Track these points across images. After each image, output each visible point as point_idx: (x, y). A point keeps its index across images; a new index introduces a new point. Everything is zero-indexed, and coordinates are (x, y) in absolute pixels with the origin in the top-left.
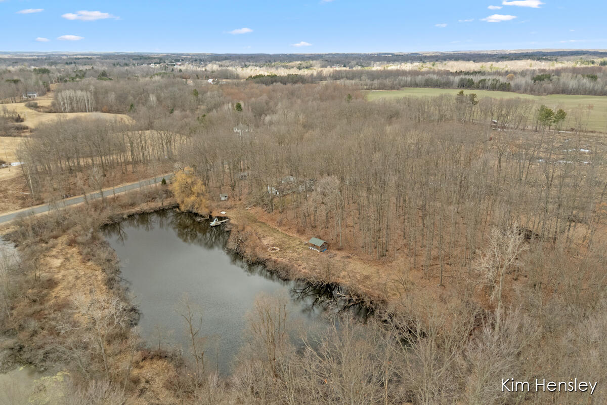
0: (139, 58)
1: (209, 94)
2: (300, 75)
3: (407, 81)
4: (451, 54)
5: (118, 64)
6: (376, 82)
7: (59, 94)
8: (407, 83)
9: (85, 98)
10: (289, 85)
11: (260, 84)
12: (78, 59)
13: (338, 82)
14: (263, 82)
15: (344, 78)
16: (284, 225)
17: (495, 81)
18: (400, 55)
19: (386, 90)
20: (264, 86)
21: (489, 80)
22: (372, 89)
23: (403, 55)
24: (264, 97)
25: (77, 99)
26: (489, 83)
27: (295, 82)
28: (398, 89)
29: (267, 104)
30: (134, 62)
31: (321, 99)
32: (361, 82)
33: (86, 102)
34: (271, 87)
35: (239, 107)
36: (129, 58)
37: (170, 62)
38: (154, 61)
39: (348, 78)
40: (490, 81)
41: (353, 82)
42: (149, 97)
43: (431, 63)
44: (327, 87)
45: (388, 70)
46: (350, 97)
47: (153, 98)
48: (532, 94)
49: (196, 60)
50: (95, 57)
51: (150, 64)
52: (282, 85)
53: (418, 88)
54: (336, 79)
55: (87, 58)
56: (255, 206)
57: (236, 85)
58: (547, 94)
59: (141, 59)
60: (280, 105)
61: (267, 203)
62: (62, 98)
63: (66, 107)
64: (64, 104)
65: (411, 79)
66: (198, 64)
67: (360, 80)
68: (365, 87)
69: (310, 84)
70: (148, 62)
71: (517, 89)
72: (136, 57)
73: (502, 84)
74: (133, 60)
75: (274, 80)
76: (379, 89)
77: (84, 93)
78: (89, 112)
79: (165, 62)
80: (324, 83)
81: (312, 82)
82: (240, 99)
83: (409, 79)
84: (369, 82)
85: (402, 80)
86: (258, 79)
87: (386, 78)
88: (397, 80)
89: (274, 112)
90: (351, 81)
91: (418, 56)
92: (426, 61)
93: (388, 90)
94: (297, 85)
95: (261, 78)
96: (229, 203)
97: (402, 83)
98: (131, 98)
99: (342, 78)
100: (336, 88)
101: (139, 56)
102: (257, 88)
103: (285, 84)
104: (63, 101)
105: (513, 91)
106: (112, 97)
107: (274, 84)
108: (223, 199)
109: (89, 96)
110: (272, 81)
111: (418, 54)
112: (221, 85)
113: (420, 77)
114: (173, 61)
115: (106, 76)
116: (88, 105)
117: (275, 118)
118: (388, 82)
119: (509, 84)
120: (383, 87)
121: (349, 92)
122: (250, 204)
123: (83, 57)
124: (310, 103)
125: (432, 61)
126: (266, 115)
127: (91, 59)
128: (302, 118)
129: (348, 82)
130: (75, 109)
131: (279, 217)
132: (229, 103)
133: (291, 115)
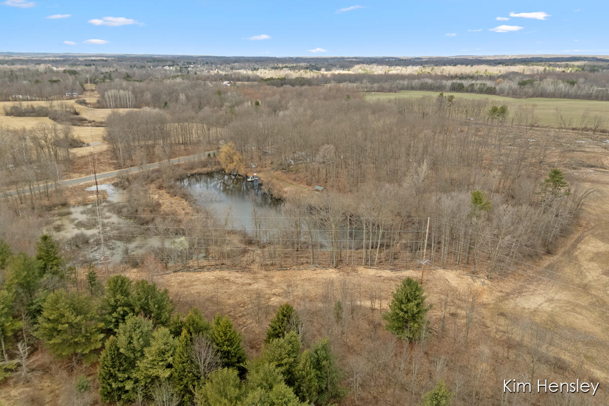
0: (152, 60)
1: (229, 94)
2: (307, 78)
3: (404, 85)
4: (452, 59)
5: (135, 66)
6: (376, 85)
7: (106, 93)
8: (405, 86)
9: (127, 96)
10: (297, 87)
11: (271, 86)
12: (95, 60)
13: (341, 85)
14: (273, 84)
15: (347, 82)
16: (298, 181)
17: (483, 85)
18: (403, 60)
19: (384, 92)
20: (275, 87)
21: (477, 84)
22: (372, 91)
23: (405, 60)
24: (277, 97)
25: (120, 97)
26: (477, 87)
27: (302, 85)
28: (395, 92)
29: (279, 102)
30: (149, 64)
31: (325, 99)
32: (362, 85)
33: (128, 99)
34: (281, 89)
35: (257, 104)
36: (142, 60)
37: (183, 65)
38: (169, 63)
39: (350, 81)
40: (478, 86)
41: (355, 85)
42: (179, 95)
43: (431, 68)
44: (330, 89)
45: (389, 74)
46: (348, 97)
47: (182, 97)
48: (513, 97)
49: (207, 63)
50: (110, 59)
51: (165, 66)
52: (291, 87)
53: (414, 91)
54: (340, 82)
55: (103, 60)
56: (276, 170)
57: (250, 87)
58: (527, 97)
59: (154, 61)
60: (291, 103)
61: (285, 168)
62: (108, 95)
63: (111, 104)
64: (110, 101)
65: (408, 83)
66: (210, 67)
67: (361, 83)
68: (366, 90)
69: (316, 87)
70: (162, 65)
71: (501, 93)
72: (150, 60)
73: (488, 88)
74: (147, 62)
75: (283, 82)
76: (378, 91)
77: (127, 92)
78: (130, 108)
79: (178, 65)
80: (329, 85)
81: (317, 85)
82: (258, 98)
83: (406, 82)
84: (369, 85)
85: (400, 84)
86: (269, 82)
87: (386, 81)
88: (395, 83)
89: (286, 108)
90: (353, 84)
91: (421, 60)
92: (426, 66)
93: (386, 92)
94: (304, 88)
95: (272, 81)
96: (258, 169)
97: (400, 86)
98: (164, 96)
99: (345, 81)
100: (338, 90)
101: (152, 59)
102: (270, 89)
103: (293, 86)
104: (109, 98)
105: (498, 95)
106: (148, 96)
107: (284, 86)
108: (254, 166)
109: (130, 95)
110: (281, 83)
111: (421, 58)
112: (238, 87)
113: (416, 81)
114: (185, 64)
115: (131, 78)
116: (129, 102)
117: (287, 112)
118: (386, 85)
119: (495, 88)
120: (381, 90)
121: (349, 94)
122: (273, 169)
123: (98, 58)
124: (316, 102)
125: (431, 66)
126: (280, 110)
127: (106, 61)
128: (309, 112)
129: (350, 85)
130: (119, 105)
131: (294, 176)
132: (248, 101)
133: (301, 110)
